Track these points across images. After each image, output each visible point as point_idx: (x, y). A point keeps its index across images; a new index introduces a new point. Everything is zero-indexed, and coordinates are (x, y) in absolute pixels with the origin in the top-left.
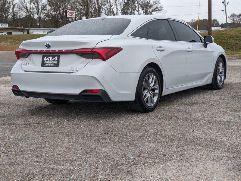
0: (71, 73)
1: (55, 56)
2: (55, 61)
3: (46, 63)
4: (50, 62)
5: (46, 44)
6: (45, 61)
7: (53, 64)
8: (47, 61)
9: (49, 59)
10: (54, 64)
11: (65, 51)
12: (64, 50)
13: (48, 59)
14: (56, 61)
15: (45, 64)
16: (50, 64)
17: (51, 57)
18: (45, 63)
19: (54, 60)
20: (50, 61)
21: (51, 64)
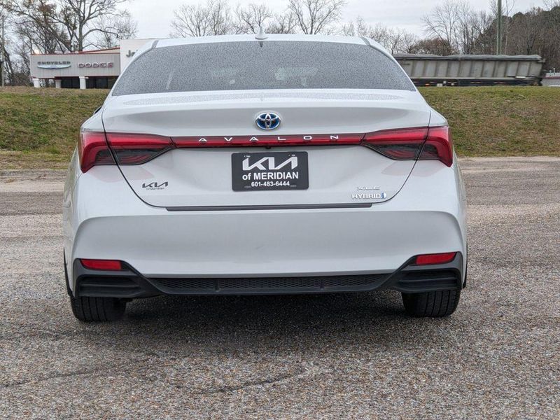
0: (369, 205)
1: (288, 156)
2: (291, 171)
3: (252, 176)
4: (270, 175)
5: (263, 117)
6: (247, 172)
7: (283, 180)
8: (256, 170)
9: (266, 164)
10: (287, 180)
11: (337, 138)
12: (335, 135)
13: (258, 164)
14: (295, 170)
15: (249, 182)
16: (270, 180)
17: (272, 161)
18: (245, 178)
19: (287, 169)
20: (268, 171)
21: (275, 181)
